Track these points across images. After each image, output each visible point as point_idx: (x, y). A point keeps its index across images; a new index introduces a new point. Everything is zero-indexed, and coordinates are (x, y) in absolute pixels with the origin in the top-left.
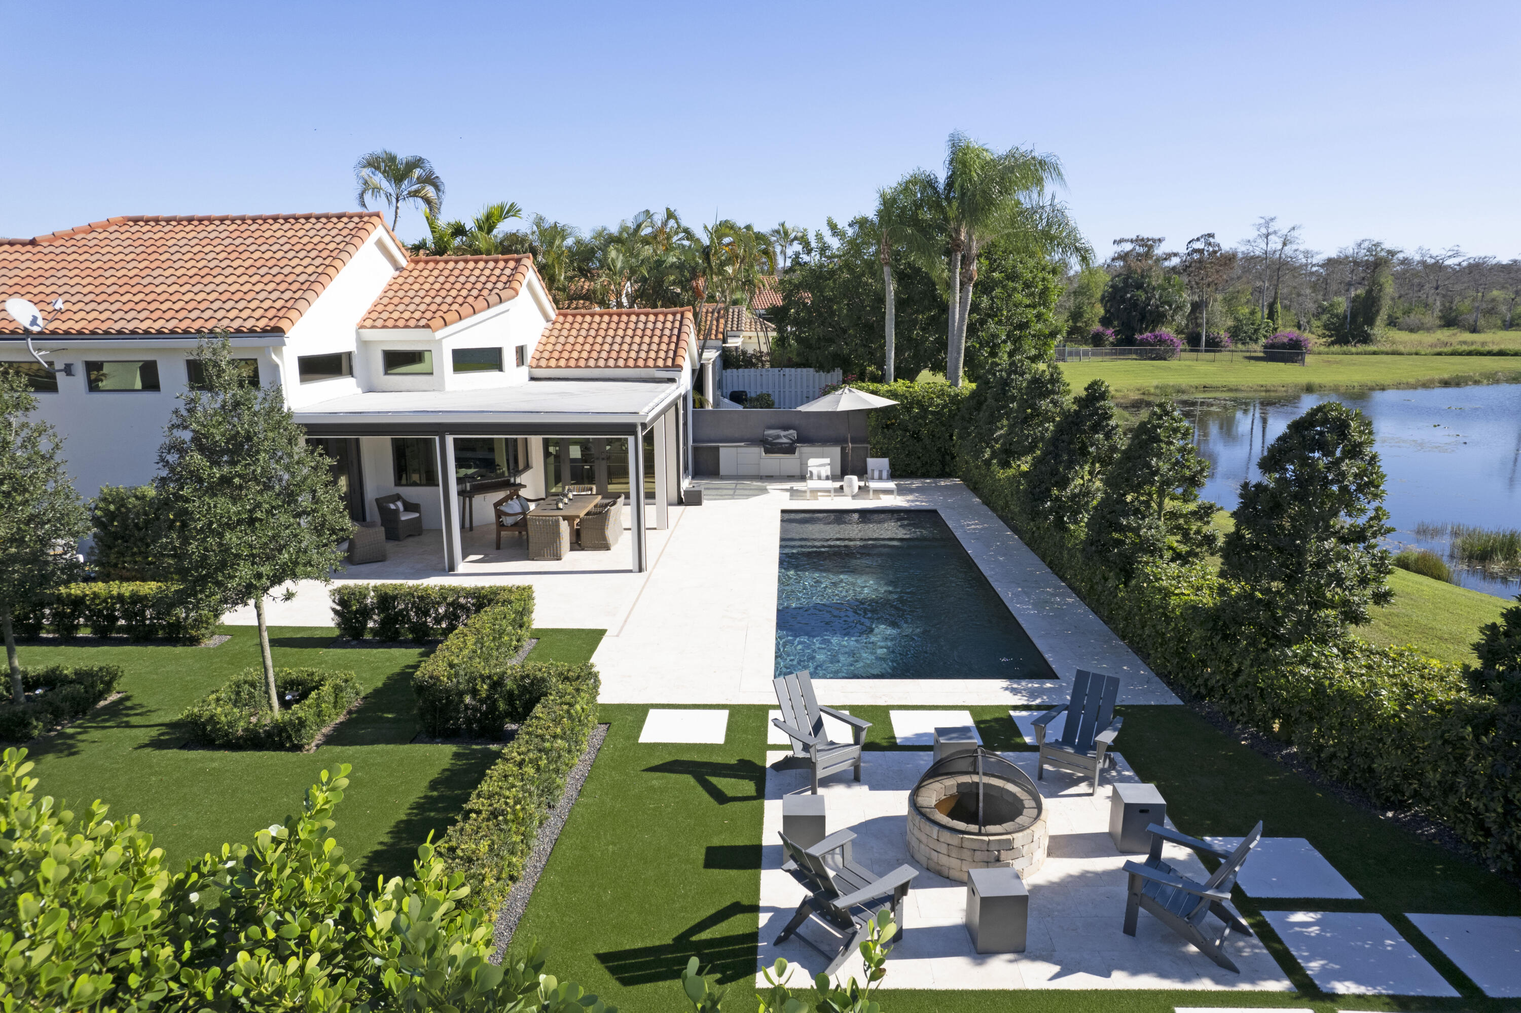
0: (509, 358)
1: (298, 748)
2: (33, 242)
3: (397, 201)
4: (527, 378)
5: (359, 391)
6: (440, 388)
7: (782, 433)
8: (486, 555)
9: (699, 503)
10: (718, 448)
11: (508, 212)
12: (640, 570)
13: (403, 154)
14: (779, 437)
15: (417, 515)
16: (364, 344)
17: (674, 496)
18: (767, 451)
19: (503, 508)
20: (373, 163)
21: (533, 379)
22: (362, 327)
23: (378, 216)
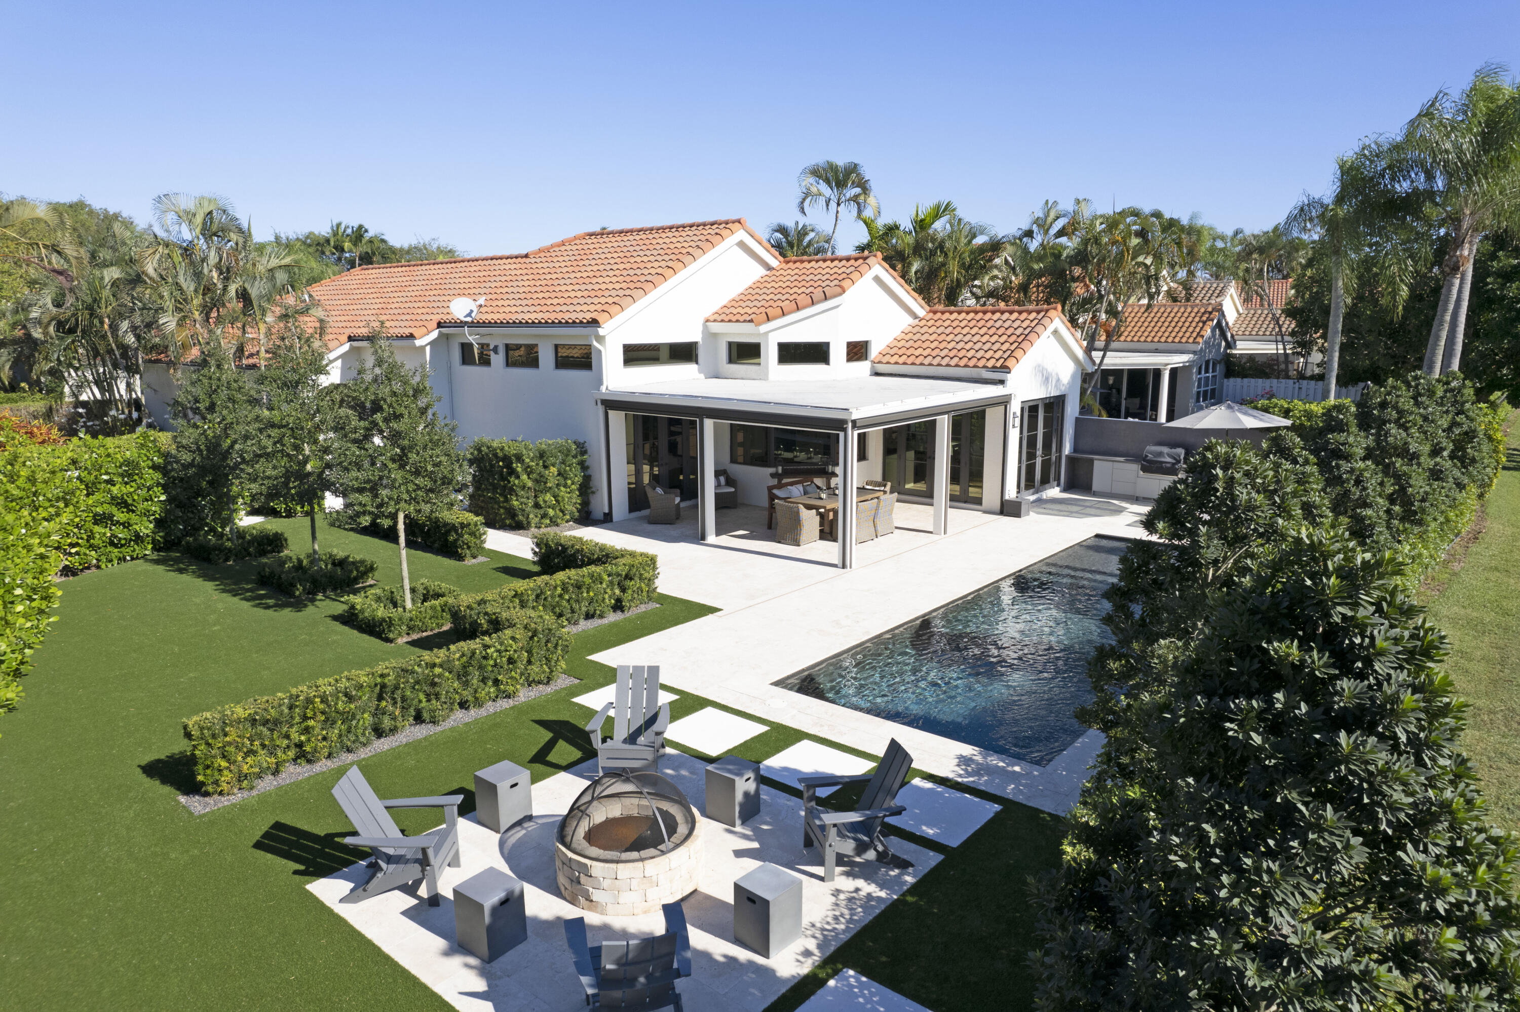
0: (838, 353)
1: (388, 640)
2: (526, 256)
3: (838, 205)
4: (869, 373)
5: (702, 376)
6: (764, 377)
7: (1165, 450)
8: (752, 532)
9: (1017, 514)
10: (1091, 461)
11: (944, 211)
12: (844, 567)
13: (841, 161)
14: (1160, 454)
15: (733, 490)
16: (710, 336)
17: (997, 505)
18: (1145, 469)
19: (775, 491)
20: (816, 172)
21: (877, 374)
22: (707, 321)
23: (739, 221)
